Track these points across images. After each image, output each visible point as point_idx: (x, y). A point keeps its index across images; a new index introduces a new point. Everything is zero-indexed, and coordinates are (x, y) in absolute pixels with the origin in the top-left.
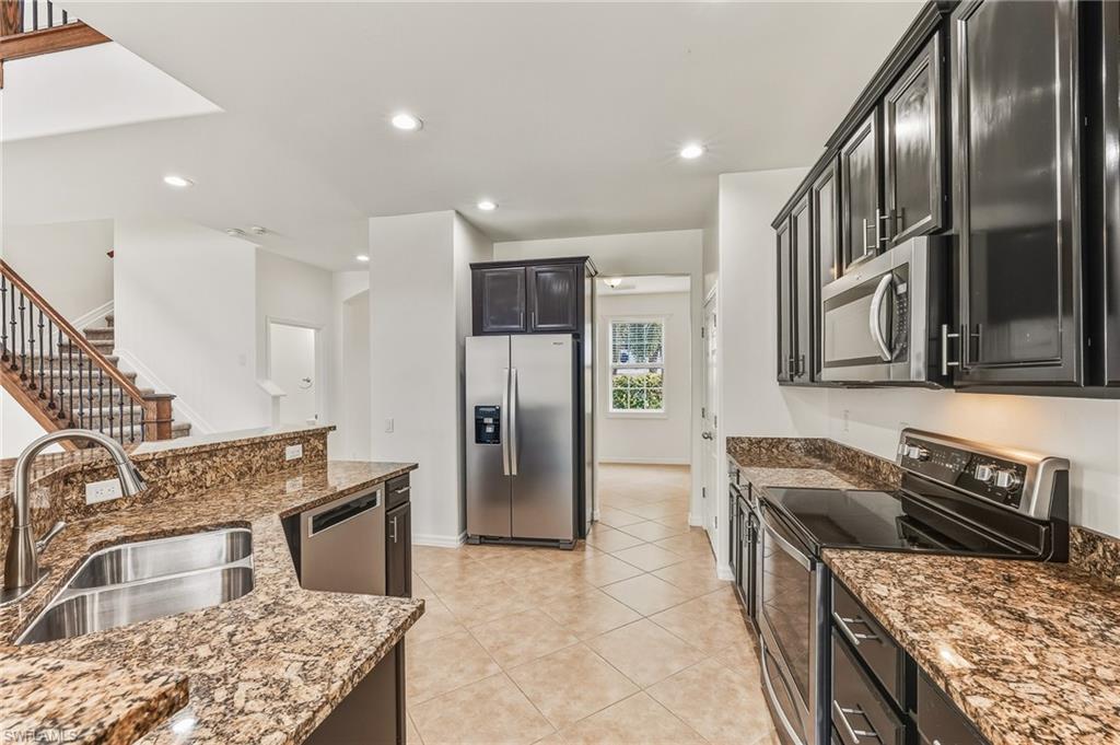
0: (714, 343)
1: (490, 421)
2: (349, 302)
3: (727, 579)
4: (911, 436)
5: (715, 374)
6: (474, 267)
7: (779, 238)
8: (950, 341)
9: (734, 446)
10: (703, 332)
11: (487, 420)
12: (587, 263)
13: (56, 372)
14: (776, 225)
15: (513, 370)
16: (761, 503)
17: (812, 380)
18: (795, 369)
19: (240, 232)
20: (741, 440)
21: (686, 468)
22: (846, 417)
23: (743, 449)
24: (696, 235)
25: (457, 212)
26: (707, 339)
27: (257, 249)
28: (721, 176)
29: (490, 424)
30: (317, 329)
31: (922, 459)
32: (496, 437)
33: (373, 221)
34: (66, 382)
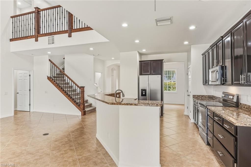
0: (190, 77)
1: (144, 92)
2: (107, 67)
3: (193, 122)
4: (224, 93)
5: (190, 82)
6: (140, 61)
7: (203, 57)
8: (223, 79)
9: (194, 96)
10: (187, 74)
11: (143, 92)
12: (163, 61)
13: (59, 82)
14: (203, 55)
15: (149, 82)
16: (199, 104)
17: (208, 84)
18: (206, 82)
19: (94, 55)
20: (196, 95)
21: (183, 105)
22: (216, 91)
23: (196, 97)
24: (186, 54)
25: (138, 52)
26: (188, 76)
27: (94, 57)
28: (192, 45)
29: (144, 93)
30: (102, 73)
31: (224, 96)
32: (145, 95)
33: (121, 53)
34: (64, 84)
